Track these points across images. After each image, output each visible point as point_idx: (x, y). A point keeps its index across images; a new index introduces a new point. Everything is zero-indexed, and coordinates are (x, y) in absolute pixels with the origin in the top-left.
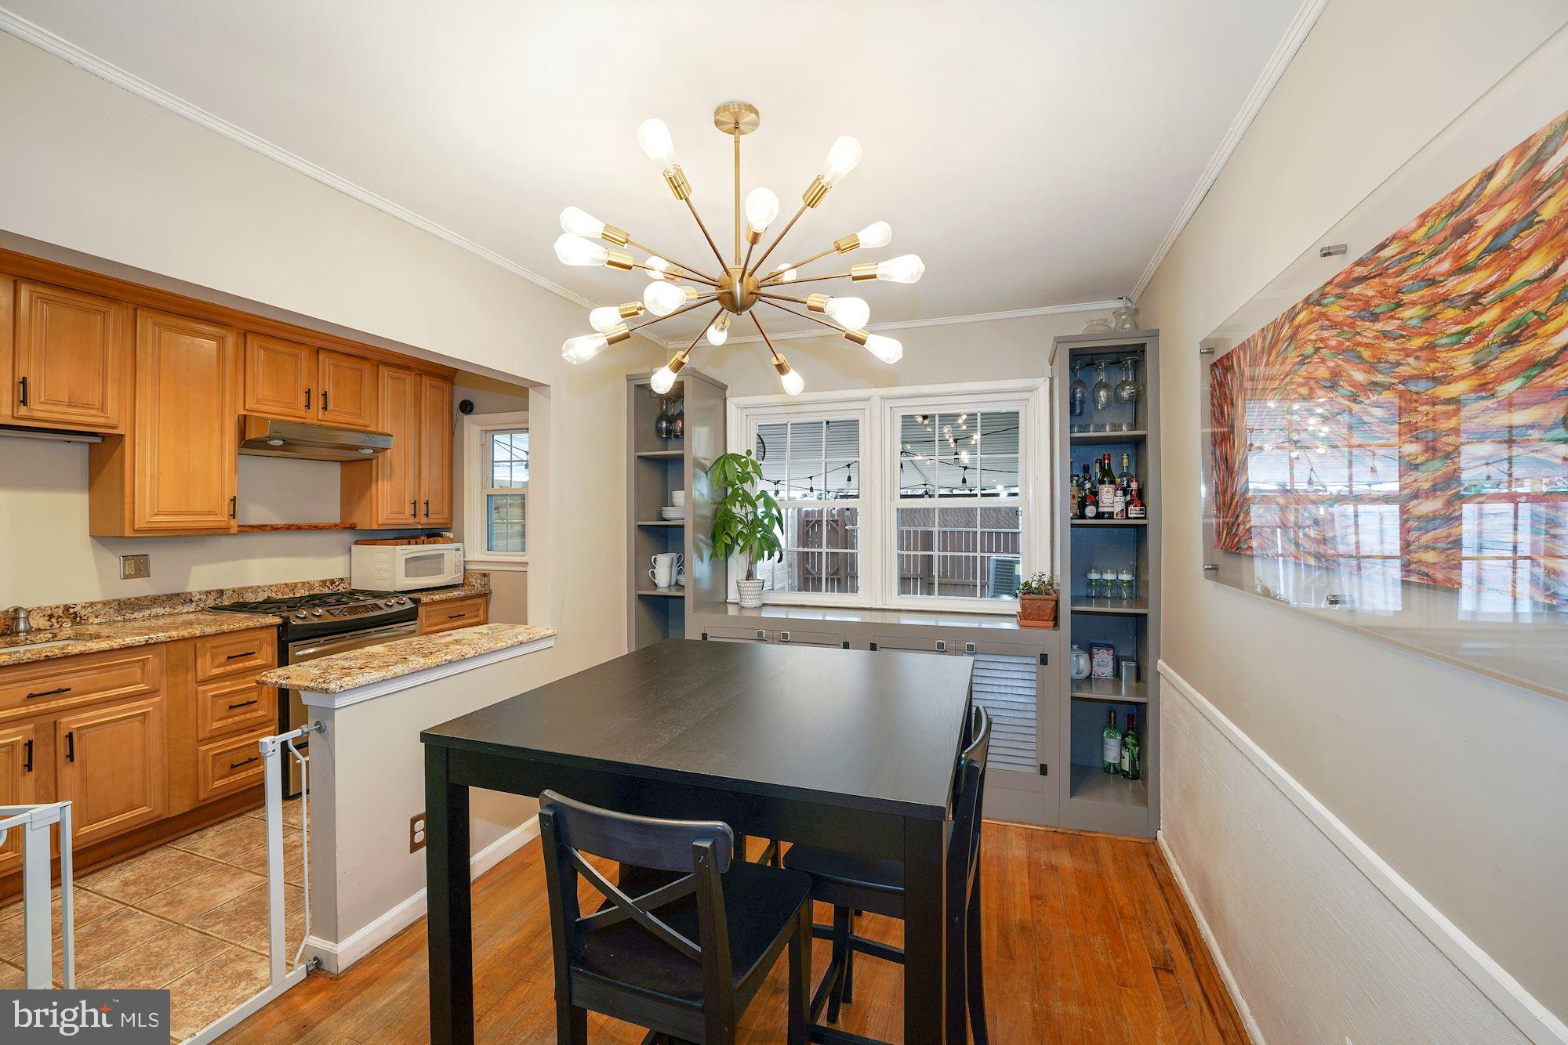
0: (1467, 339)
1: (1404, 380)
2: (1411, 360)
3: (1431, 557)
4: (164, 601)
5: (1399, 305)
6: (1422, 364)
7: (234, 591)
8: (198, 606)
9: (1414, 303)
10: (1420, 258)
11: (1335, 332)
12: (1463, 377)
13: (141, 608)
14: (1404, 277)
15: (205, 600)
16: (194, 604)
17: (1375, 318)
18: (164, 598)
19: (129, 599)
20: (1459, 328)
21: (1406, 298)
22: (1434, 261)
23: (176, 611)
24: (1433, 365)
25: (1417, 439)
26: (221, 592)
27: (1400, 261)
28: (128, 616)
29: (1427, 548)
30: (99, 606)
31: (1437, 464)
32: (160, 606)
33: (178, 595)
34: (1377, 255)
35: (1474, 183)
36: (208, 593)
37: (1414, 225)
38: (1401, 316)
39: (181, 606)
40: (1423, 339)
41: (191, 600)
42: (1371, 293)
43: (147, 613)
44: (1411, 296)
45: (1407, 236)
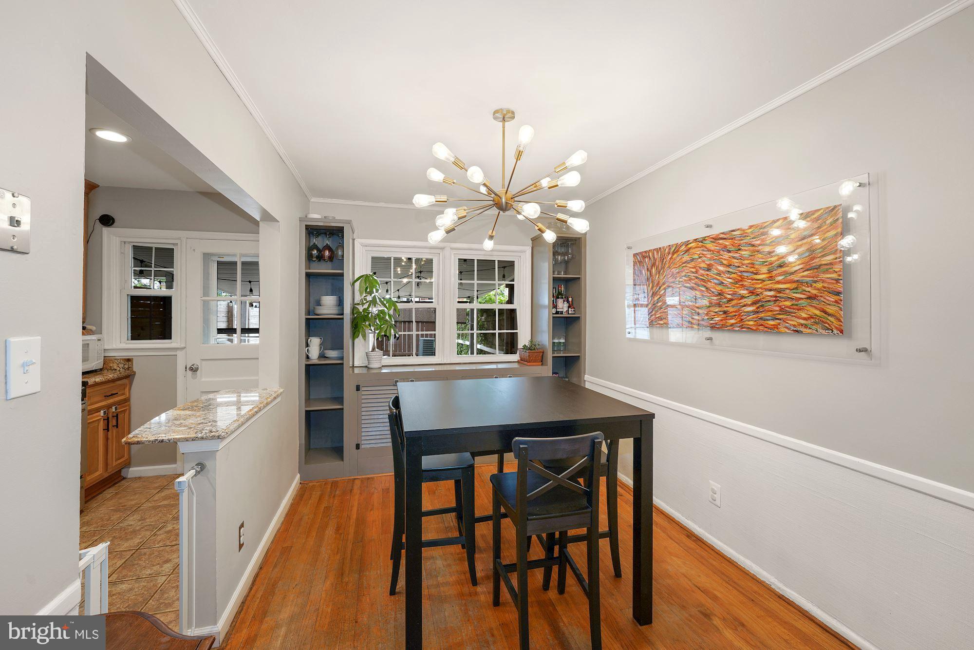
0: (766, 264)
1: (741, 272)
2: (744, 267)
3: (751, 323)
5: (739, 250)
6: (749, 268)
9: (746, 250)
10: (749, 238)
11: (710, 253)
12: (764, 274)
14: (742, 242)
17: (729, 252)
20: (763, 260)
21: (743, 248)
22: (754, 240)
24: (753, 269)
25: (747, 290)
27: (740, 237)
31: (753, 297)
34: (731, 233)
35: (770, 222)
37: (747, 228)
38: (741, 253)
40: (749, 261)
42: (727, 244)
44: (745, 248)
45: (744, 230)
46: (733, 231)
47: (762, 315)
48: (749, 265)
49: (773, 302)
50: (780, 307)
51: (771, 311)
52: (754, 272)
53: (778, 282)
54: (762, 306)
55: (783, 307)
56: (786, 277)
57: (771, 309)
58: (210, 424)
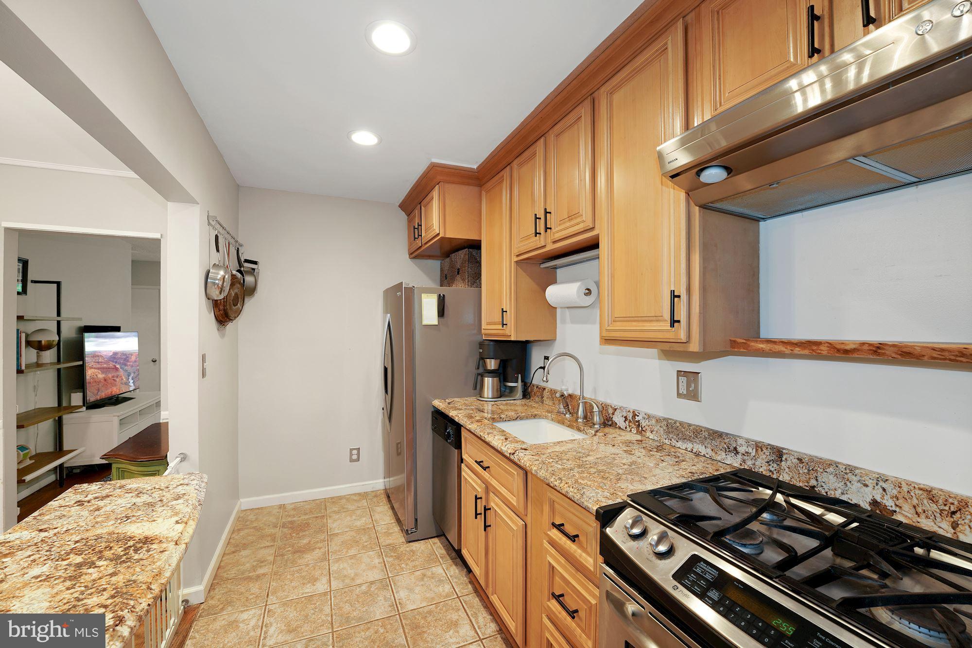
4: (706, 438)
7: (800, 460)
8: (744, 461)
13: (685, 439)
15: (755, 458)
16: (739, 456)
18: (706, 434)
19: (675, 423)
23: (719, 458)
26: (779, 454)
28: (674, 442)
30: (653, 422)
32: (702, 443)
33: (720, 435)
36: (759, 446)
39: (724, 454)
41: (735, 449)
43: (689, 446)
58: (90, 497)
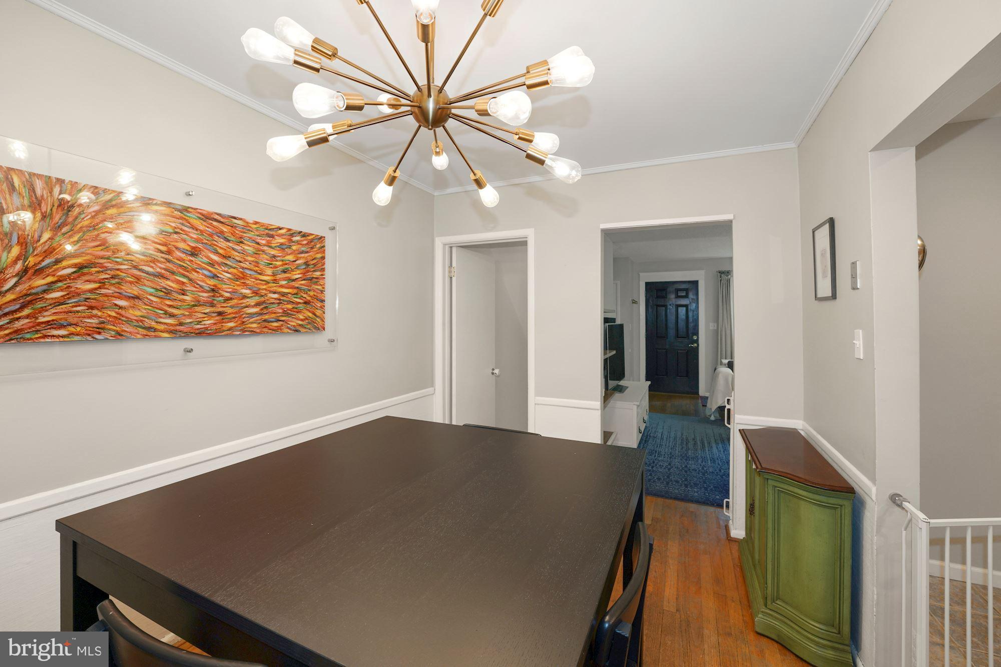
0: (271, 266)
1: (243, 268)
2: (247, 263)
3: (255, 325)
5: (242, 242)
6: (252, 266)
9: (250, 246)
10: (252, 233)
11: (196, 232)
12: (269, 275)
14: (245, 235)
17: (228, 241)
20: (268, 262)
21: (245, 242)
22: (259, 238)
24: (257, 268)
25: (250, 289)
27: (243, 228)
29: (252, 323)
31: (257, 298)
34: (231, 219)
35: (275, 227)
37: (251, 222)
38: (244, 247)
40: (254, 259)
42: (225, 230)
44: (248, 243)
45: (247, 223)
46: (235, 218)
47: (266, 317)
48: (253, 263)
49: (277, 305)
50: (283, 309)
51: (275, 313)
52: (258, 271)
53: (282, 286)
54: (265, 307)
55: (286, 309)
56: (289, 282)
57: (275, 311)
